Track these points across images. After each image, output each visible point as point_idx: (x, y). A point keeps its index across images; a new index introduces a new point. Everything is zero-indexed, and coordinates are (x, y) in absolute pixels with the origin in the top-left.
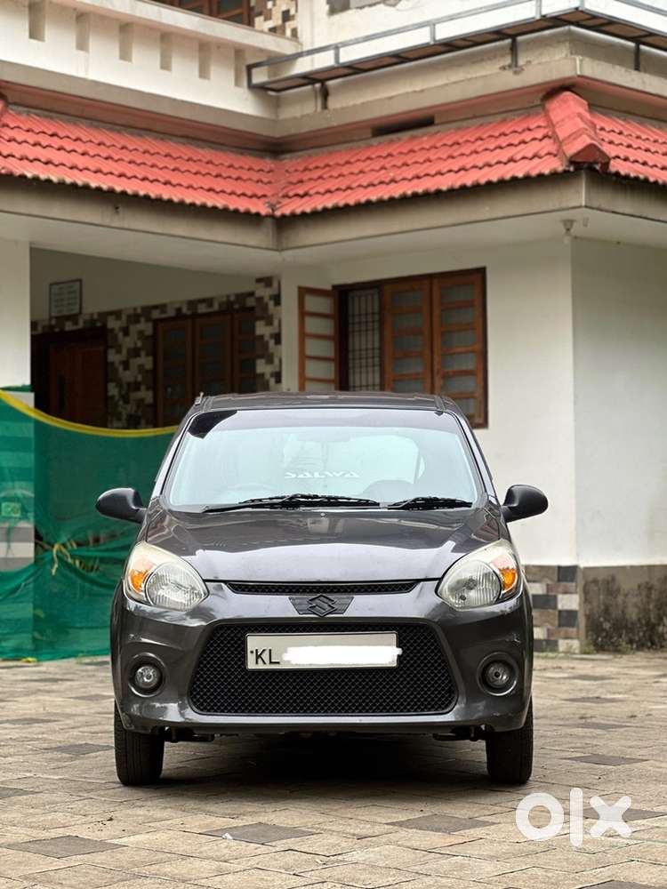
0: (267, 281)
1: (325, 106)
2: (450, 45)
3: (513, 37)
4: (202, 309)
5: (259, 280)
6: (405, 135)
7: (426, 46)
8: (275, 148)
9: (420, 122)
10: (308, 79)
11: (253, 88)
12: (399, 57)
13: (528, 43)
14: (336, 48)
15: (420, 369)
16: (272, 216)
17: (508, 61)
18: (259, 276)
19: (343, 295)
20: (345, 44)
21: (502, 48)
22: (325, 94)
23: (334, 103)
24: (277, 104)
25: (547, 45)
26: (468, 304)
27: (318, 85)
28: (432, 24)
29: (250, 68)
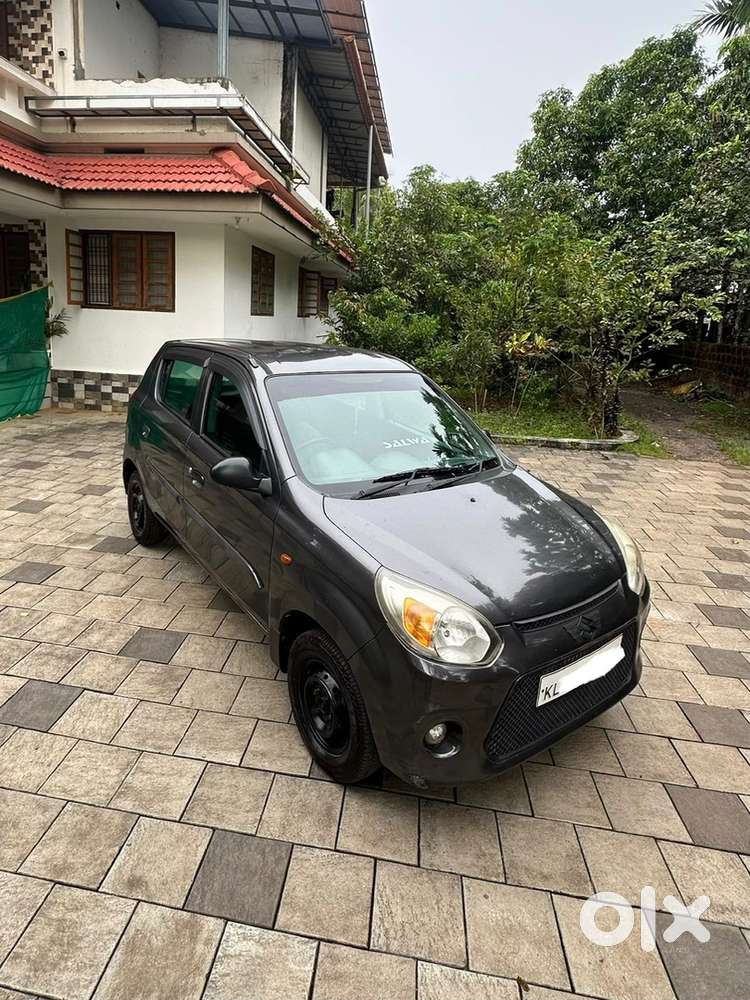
0: (36, 222)
1: (73, 131)
2: (159, 112)
3: (194, 115)
4: (15, 230)
5: (30, 221)
6: (128, 156)
7: (149, 109)
8: (41, 148)
9: (136, 150)
10: (65, 113)
11: (28, 110)
12: (126, 112)
13: (202, 120)
14: (88, 99)
15: (134, 279)
16: (60, 188)
17: (191, 128)
18: (30, 218)
19: (85, 235)
20: (94, 98)
21: (187, 120)
22: (74, 125)
23: (78, 129)
24: (40, 124)
25: (214, 124)
26: (165, 251)
27: (68, 118)
28: (152, 98)
29: (27, 99)
